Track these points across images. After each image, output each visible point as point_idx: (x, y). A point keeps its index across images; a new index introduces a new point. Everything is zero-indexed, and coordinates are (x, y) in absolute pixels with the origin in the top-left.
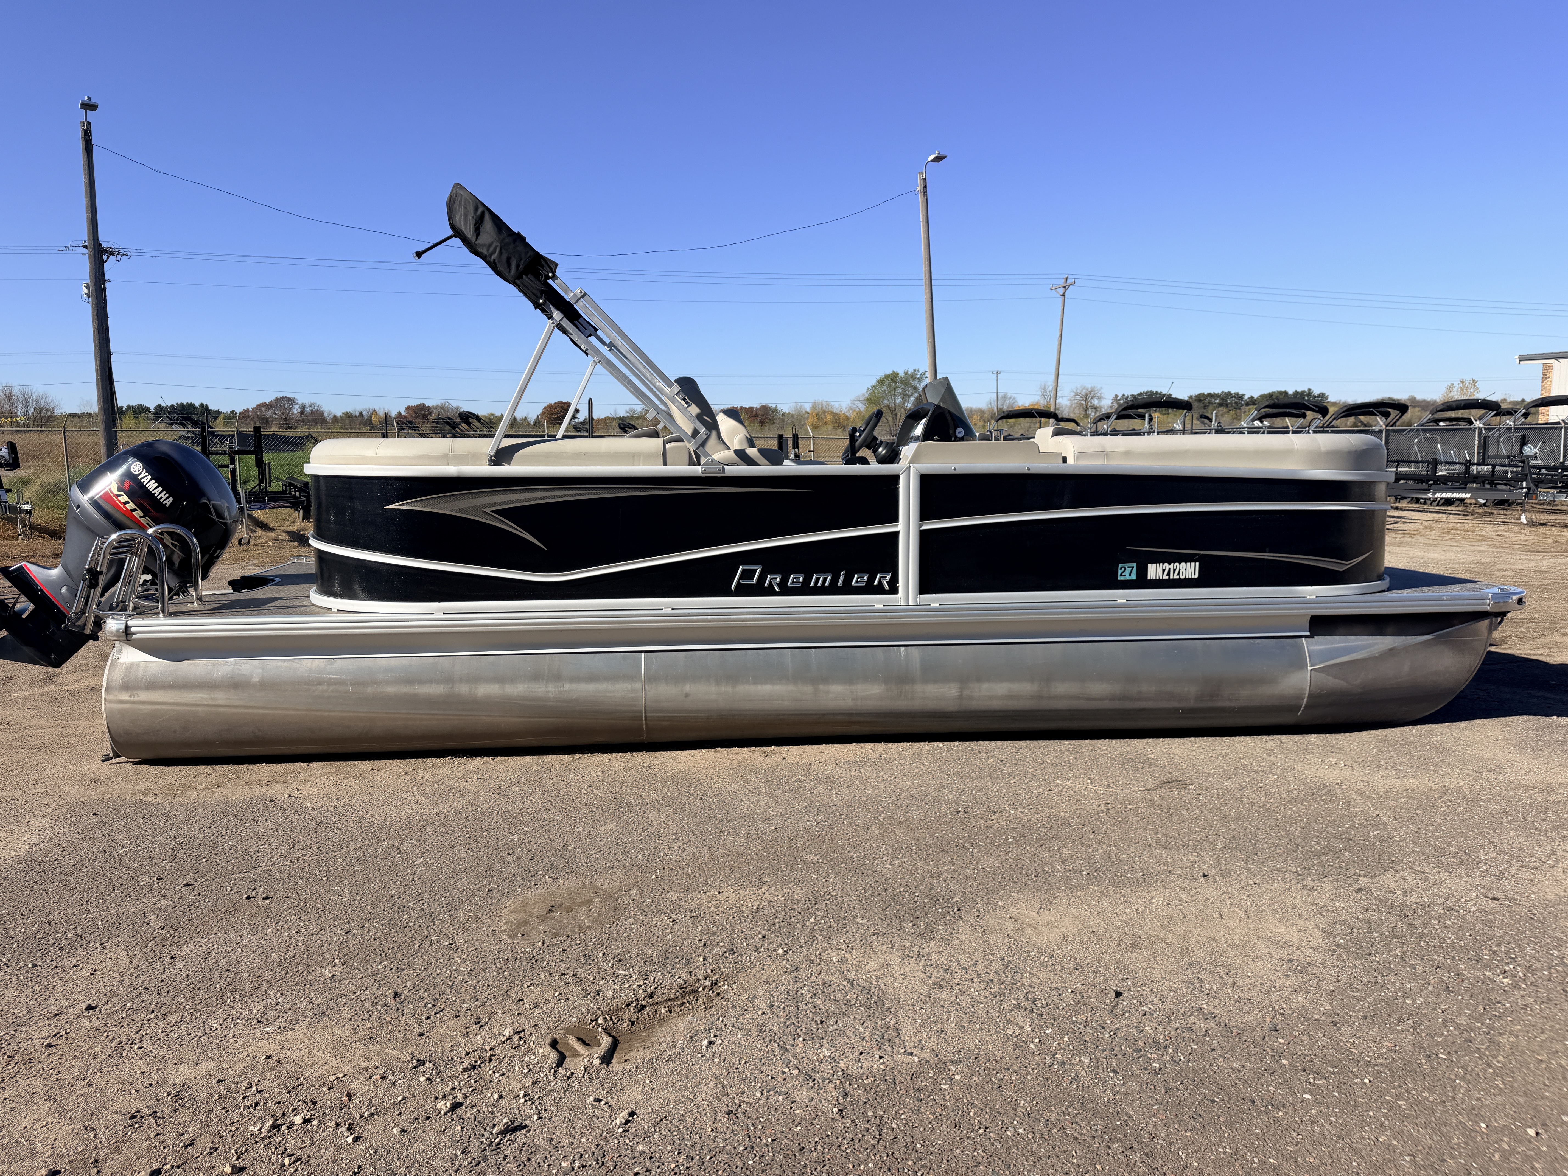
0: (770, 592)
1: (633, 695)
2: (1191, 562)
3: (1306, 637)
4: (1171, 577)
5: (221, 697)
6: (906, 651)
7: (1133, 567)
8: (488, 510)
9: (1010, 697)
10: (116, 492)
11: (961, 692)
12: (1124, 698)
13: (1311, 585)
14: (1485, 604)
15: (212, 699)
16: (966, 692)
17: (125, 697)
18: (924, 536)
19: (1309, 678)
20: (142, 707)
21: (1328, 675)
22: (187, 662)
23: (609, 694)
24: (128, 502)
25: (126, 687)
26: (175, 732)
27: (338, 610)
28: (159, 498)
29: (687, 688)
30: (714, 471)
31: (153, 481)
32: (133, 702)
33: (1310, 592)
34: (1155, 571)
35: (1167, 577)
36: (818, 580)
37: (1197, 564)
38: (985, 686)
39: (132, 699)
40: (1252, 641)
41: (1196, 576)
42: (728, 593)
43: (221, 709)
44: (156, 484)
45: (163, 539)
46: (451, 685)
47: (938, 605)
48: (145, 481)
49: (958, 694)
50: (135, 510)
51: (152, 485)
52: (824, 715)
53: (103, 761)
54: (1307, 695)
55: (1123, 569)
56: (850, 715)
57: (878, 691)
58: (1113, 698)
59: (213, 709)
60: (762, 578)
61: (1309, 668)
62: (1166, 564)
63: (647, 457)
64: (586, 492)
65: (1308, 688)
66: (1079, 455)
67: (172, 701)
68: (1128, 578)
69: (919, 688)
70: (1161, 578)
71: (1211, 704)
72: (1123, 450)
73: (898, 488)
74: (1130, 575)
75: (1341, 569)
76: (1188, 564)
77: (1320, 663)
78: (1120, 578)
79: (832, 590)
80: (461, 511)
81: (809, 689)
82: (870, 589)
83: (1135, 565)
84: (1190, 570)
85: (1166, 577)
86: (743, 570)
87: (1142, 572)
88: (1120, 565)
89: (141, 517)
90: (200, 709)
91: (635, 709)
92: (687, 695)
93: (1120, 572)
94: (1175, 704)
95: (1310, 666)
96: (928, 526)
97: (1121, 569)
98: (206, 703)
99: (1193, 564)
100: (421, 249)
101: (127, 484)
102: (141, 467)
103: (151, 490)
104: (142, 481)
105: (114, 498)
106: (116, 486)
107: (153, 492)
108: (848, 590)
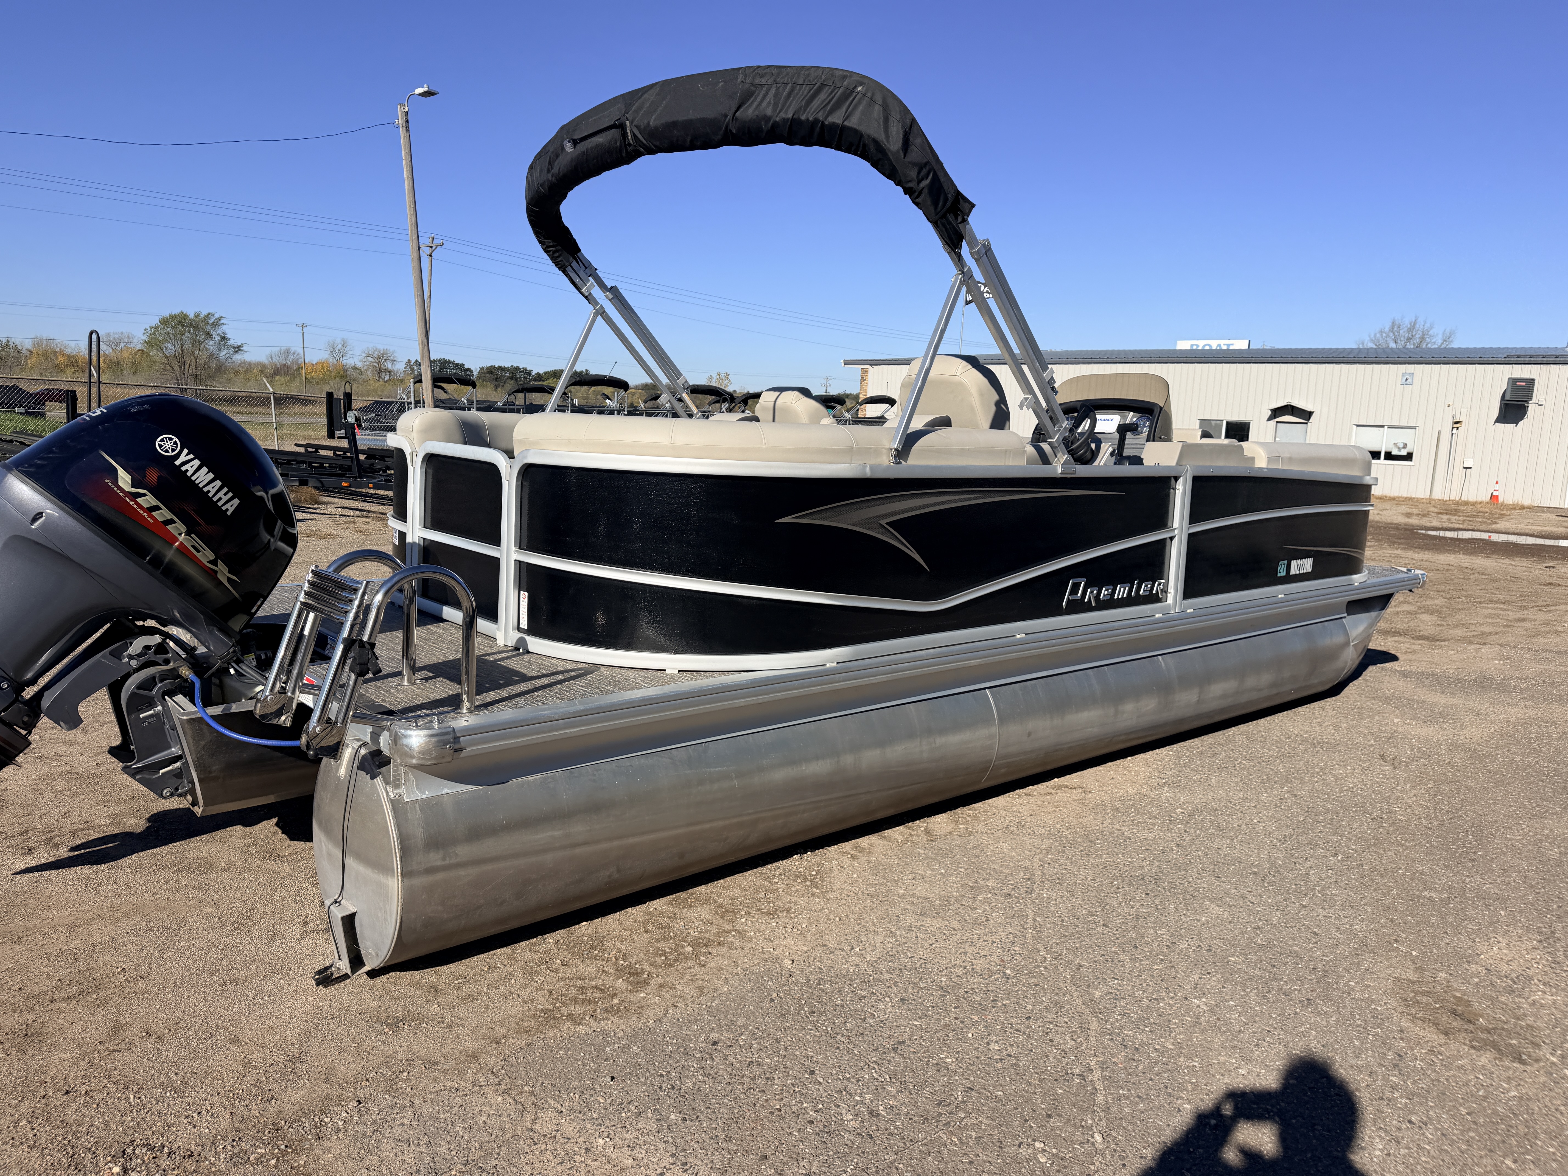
0: (1089, 607)
1: (990, 742)
2: (1310, 557)
3: (1344, 618)
4: (1301, 572)
6: (1165, 659)
7: (1285, 565)
8: (884, 523)
10: (128, 488)
11: (1198, 698)
15: (566, 836)
16: (1202, 697)
17: (435, 859)
18: (1192, 539)
19: (1350, 652)
23: (971, 745)
24: (157, 508)
25: (433, 842)
26: (502, 903)
27: (680, 671)
28: (215, 499)
29: (1031, 726)
30: (1070, 471)
31: (205, 470)
32: (448, 868)
34: (1294, 568)
36: (1120, 591)
37: (1312, 559)
38: (1213, 690)
39: (446, 862)
41: (1311, 570)
42: (1060, 612)
44: (211, 476)
45: (216, 572)
46: (836, 760)
47: (1194, 610)
48: (190, 468)
50: (171, 522)
51: (203, 477)
53: (318, 984)
55: (1280, 566)
60: (1084, 593)
62: (1299, 561)
65: (1349, 661)
66: (1269, 459)
67: (508, 852)
68: (1282, 574)
69: (1177, 697)
70: (1297, 573)
72: (1288, 455)
74: (1283, 571)
75: (1362, 559)
76: (1310, 559)
78: (1279, 575)
79: (1126, 602)
81: (1111, 713)
82: (1152, 598)
83: (1286, 562)
84: (1309, 565)
85: (1299, 572)
86: (1072, 585)
88: (1279, 563)
89: (181, 534)
90: (549, 857)
91: (987, 758)
92: (1030, 734)
93: (1279, 569)
94: (1294, 686)
95: (1352, 642)
96: (1196, 528)
98: (558, 844)
101: (152, 475)
102: (175, 443)
103: (201, 486)
104: (183, 469)
105: (127, 499)
106: (128, 478)
107: (205, 490)
108: (1138, 601)
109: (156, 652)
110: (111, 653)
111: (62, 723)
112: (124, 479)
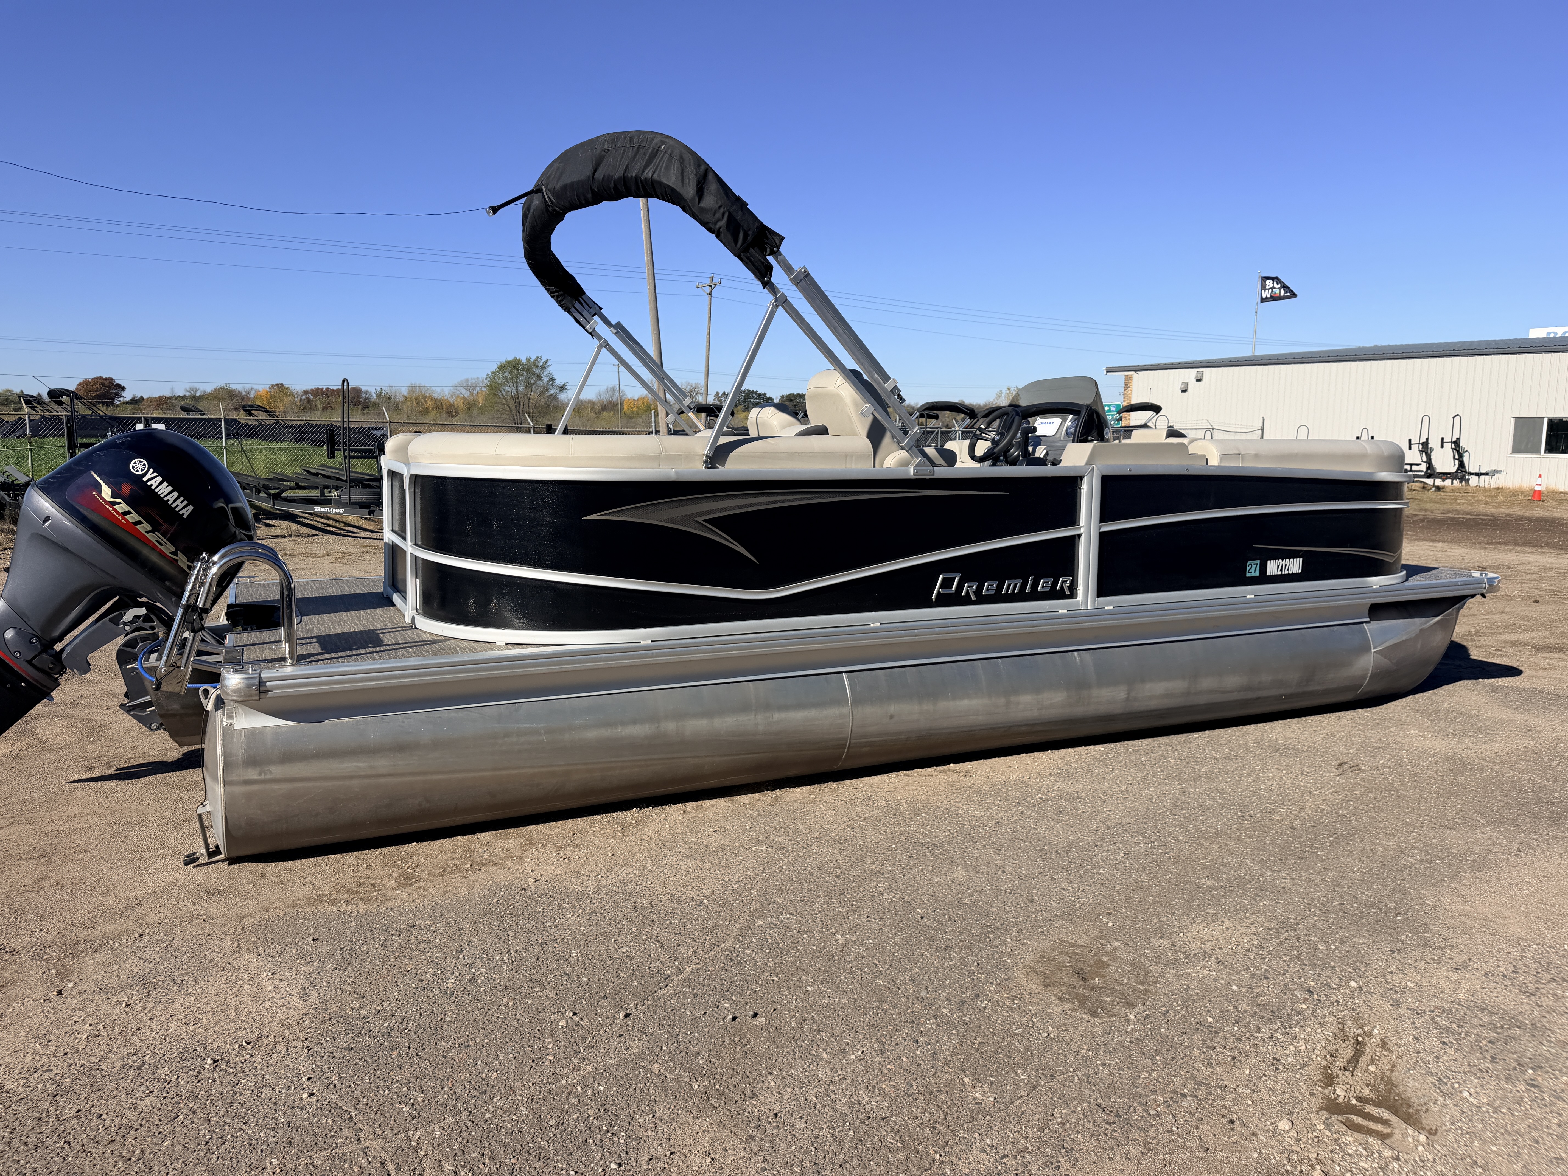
0: (967, 601)
1: (842, 721)
2: (1297, 558)
3: (1366, 622)
4: (1284, 573)
5: (382, 764)
6: (1079, 656)
7: (1257, 564)
8: (700, 519)
9: (1166, 696)
10: (108, 498)
11: (1128, 694)
12: (1248, 688)
15: (371, 767)
16: (1132, 694)
17: (252, 774)
18: (1104, 537)
19: (1372, 660)
20: (276, 786)
21: (1383, 656)
22: (329, 722)
23: (817, 722)
24: (128, 513)
25: (252, 761)
26: (317, 815)
27: (507, 644)
28: (173, 506)
29: (892, 709)
30: (925, 473)
31: (165, 484)
32: (264, 782)
33: (1376, 582)
34: (1273, 568)
36: (1009, 585)
37: (1301, 559)
38: (1148, 686)
39: (263, 777)
40: (1331, 628)
41: (1300, 571)
42: (928, 604)
43: (383, 780)
44: (170, 488)
45: (177, 561)
46: (656, 725)
47: (1112, 608)
48: (154, 483)
49: (1126, 696)
50: (139, 523)
51: (164, 489)
52: (1012, 726)
53: (186, 864)
54: (1369, 675)
55: (1250, 566)
56: (1034, 725)
57: (1060, 699)
58: (1241, 689)
60: (960, 587)
62: (1281, 561)
63: (859, 458)
65: (1370, 669)
66: (1223, 457)
67: (317, 775)
68: (1253, 574)
69: (1095, 693)
70: (1276, 574)
71: (1307, 689)
72: (1253, 453)
73: (1081, 490)
74: (1255, 572)
75: (1392, 561)
76: (1296, 560)
77: (1378, 646)
78: (1248, 575)
79: (1020, 596)
80: (673, 520)
81: (1002, 701)
82: (1054, 594)
83: (1258, 562)
84: (1295, 565)
85: (1279, 573)
86: (944, 579)
88: (1248, 563)
89: (148, 532)
90: (355, 782)
91: (841, 736)
92: (892, 717)
93: (1248, 568)
94: (1281, 691)
95: (1373, 649)
96: (1108, 527)
98: (363, 773)
99: (1298, 560)
100: (496, 204)
101: (126, 489)
102: (144, 465)
103: (162, 496)
104: (149, 483)
105: (107, 507)
106: (109, 491)
107: (166, 499)
108: (1035, 596)
109: (144, 621)
110: (110, 620)
111: (75, 670)
112: (106, 492)
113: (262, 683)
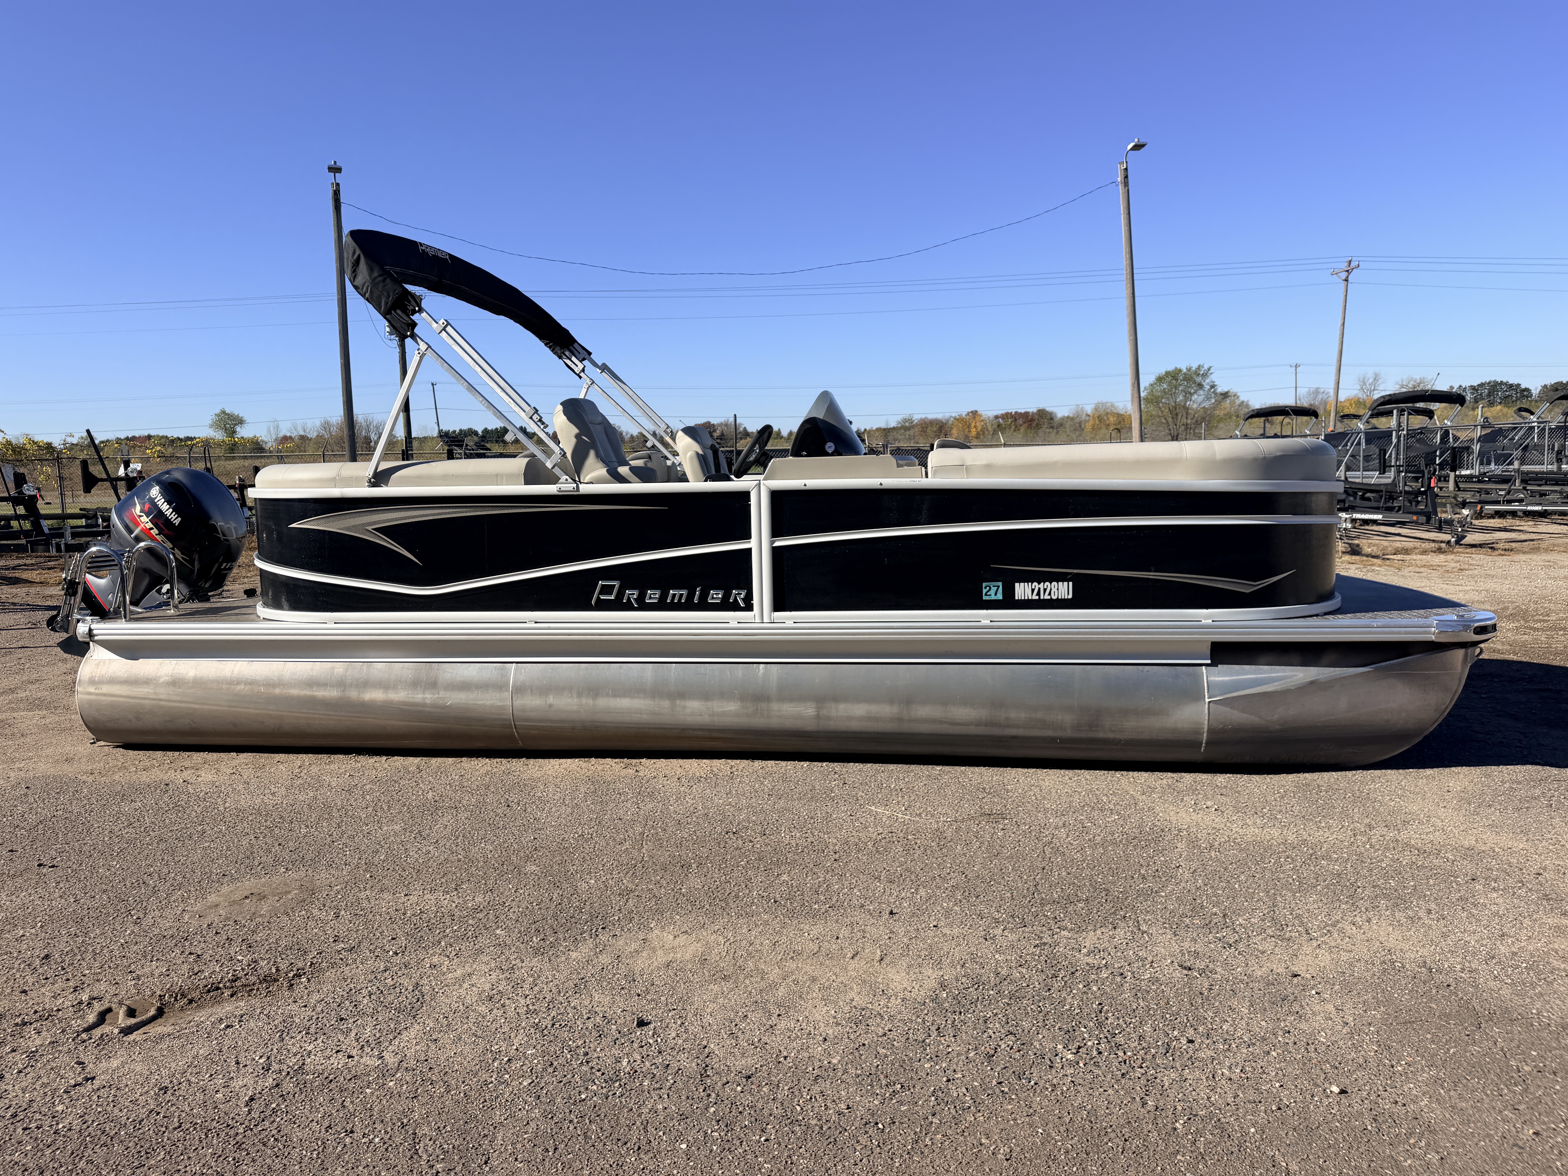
0: (628, 607)
1: (500, 704)
2: (1063, 581)
3: (1207, 665)
4: (1042, 597)
6: (765, 668)
7: (999, 587)
8: (369, 528)
9: (869, 718)
10: (139, 513)
13: (1207, 608)
14: (1429, 633)
15: (156, 694)
16: (824, 712)
18: (777, 554)
19: (1206, 711)
20: (103, 698)
21: (1232, 708)
22: (140, 661)
23: (479, 702)
24: (147, 522)
26: (130, 721)
27: (264, 619)
28: (169, 518)
29: (551, 699)
30: (569, 489)
31: (166, 503)
32: (97, 694)
33: (1205, 616)
34: (1022, 591)
35: (1037, 598)
36: (674, 595)
37: (1071, 583)
38: (842, 706)
40: (1140, 667)
41: (1070, 596)
42: (589, 608)
43: (162, 703)
46: (343, 688)
47: (792, 623)
48: (159, 503)
49: (814, 713)
50: (152, 529)
51: (165, 507)
52: (683, 730)
54: (1206, 730)
55: (988, 588)
56: (709, 730)
57: (733, 708)
58: (979, 724)
59: (156, 702)
60: (620, 594)
61: (1207, 700)
62: (1035, 584)
63: (509, 478)
64: (455, 510)
65: (1206, 722)
67: (124, 694)
68: (993, 597)
69: (775, 706)
70: (1030, 598)
71: (1091, 735)
72: (984, 463)
73: (750, 505)
74: (996, 595)
75: (1247, 591)
76: (1061, 584)
77: (1222, 695)
78: (984, 598)
79: (688, 606)
81: (666, 704)
82: (727, 605)
83: (1000, 584)
84: (1063, 590)
86: (602, 586)
87: (1009, 591)
88: (984, 585)
89: (156, 533)
91: (503, 717)
92: (551, 706)
93: (984, 591)
94: (1050, 733)
95: (1208, 698)
96: (780, 543)
97: (985, 588)
99: (1065, 584)
101: (147, 507)
102: (157, 491)
103: (164, 511)
104: (157, 503)
105: (138, 518)
106: (140, 508)
107: (166, 513)
108: (704, 606)
113: (90, 630)
